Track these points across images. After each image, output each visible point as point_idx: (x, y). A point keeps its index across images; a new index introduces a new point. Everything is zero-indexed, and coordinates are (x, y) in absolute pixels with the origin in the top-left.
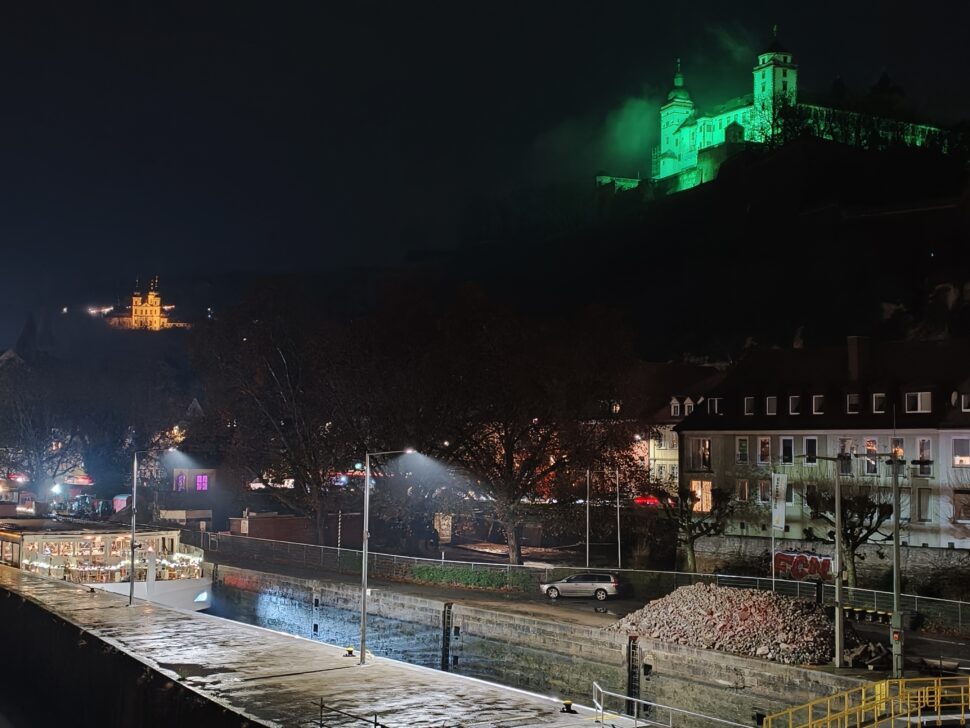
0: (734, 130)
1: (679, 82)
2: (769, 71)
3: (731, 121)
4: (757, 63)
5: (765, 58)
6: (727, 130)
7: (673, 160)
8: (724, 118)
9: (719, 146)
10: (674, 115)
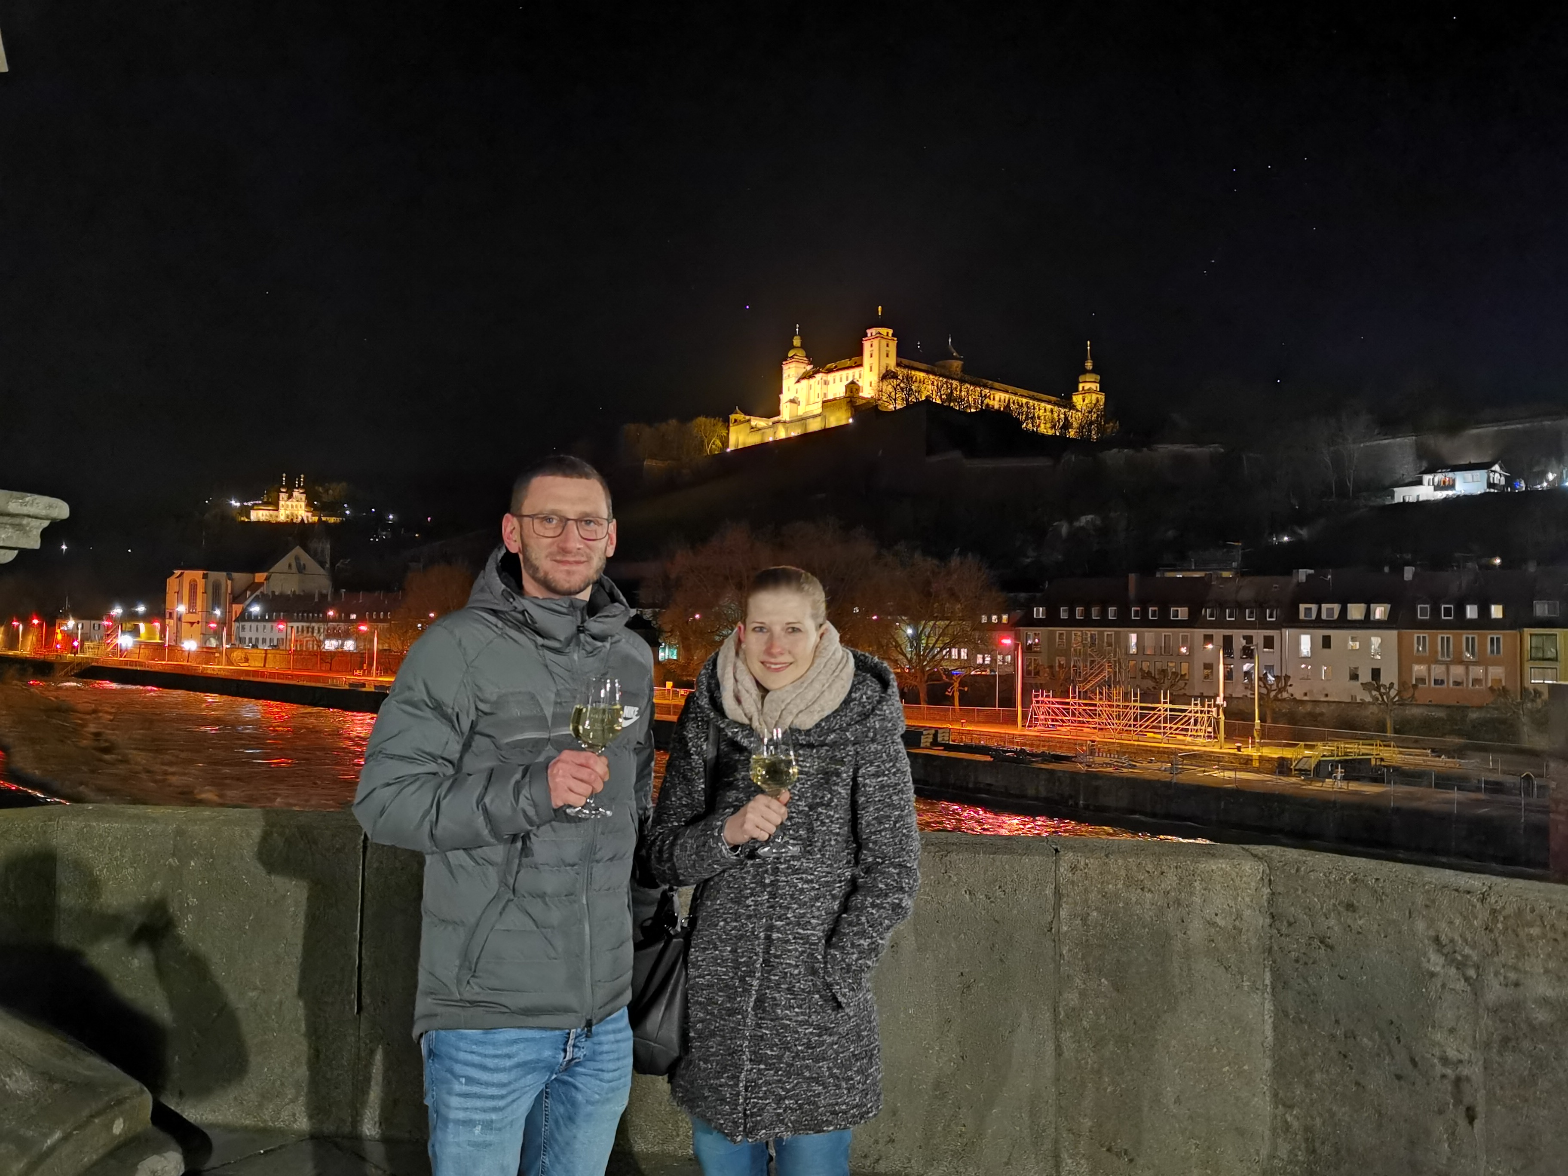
0: (853, 387)
1: (797, 341)
2: (876, 342)
3: (850, 380)
4: (866, 336)
5: (871, 332)
6: (846, 386)
7: (795, 405)
8: (837, 375)
9: (840, 399)
10: (792, 369)
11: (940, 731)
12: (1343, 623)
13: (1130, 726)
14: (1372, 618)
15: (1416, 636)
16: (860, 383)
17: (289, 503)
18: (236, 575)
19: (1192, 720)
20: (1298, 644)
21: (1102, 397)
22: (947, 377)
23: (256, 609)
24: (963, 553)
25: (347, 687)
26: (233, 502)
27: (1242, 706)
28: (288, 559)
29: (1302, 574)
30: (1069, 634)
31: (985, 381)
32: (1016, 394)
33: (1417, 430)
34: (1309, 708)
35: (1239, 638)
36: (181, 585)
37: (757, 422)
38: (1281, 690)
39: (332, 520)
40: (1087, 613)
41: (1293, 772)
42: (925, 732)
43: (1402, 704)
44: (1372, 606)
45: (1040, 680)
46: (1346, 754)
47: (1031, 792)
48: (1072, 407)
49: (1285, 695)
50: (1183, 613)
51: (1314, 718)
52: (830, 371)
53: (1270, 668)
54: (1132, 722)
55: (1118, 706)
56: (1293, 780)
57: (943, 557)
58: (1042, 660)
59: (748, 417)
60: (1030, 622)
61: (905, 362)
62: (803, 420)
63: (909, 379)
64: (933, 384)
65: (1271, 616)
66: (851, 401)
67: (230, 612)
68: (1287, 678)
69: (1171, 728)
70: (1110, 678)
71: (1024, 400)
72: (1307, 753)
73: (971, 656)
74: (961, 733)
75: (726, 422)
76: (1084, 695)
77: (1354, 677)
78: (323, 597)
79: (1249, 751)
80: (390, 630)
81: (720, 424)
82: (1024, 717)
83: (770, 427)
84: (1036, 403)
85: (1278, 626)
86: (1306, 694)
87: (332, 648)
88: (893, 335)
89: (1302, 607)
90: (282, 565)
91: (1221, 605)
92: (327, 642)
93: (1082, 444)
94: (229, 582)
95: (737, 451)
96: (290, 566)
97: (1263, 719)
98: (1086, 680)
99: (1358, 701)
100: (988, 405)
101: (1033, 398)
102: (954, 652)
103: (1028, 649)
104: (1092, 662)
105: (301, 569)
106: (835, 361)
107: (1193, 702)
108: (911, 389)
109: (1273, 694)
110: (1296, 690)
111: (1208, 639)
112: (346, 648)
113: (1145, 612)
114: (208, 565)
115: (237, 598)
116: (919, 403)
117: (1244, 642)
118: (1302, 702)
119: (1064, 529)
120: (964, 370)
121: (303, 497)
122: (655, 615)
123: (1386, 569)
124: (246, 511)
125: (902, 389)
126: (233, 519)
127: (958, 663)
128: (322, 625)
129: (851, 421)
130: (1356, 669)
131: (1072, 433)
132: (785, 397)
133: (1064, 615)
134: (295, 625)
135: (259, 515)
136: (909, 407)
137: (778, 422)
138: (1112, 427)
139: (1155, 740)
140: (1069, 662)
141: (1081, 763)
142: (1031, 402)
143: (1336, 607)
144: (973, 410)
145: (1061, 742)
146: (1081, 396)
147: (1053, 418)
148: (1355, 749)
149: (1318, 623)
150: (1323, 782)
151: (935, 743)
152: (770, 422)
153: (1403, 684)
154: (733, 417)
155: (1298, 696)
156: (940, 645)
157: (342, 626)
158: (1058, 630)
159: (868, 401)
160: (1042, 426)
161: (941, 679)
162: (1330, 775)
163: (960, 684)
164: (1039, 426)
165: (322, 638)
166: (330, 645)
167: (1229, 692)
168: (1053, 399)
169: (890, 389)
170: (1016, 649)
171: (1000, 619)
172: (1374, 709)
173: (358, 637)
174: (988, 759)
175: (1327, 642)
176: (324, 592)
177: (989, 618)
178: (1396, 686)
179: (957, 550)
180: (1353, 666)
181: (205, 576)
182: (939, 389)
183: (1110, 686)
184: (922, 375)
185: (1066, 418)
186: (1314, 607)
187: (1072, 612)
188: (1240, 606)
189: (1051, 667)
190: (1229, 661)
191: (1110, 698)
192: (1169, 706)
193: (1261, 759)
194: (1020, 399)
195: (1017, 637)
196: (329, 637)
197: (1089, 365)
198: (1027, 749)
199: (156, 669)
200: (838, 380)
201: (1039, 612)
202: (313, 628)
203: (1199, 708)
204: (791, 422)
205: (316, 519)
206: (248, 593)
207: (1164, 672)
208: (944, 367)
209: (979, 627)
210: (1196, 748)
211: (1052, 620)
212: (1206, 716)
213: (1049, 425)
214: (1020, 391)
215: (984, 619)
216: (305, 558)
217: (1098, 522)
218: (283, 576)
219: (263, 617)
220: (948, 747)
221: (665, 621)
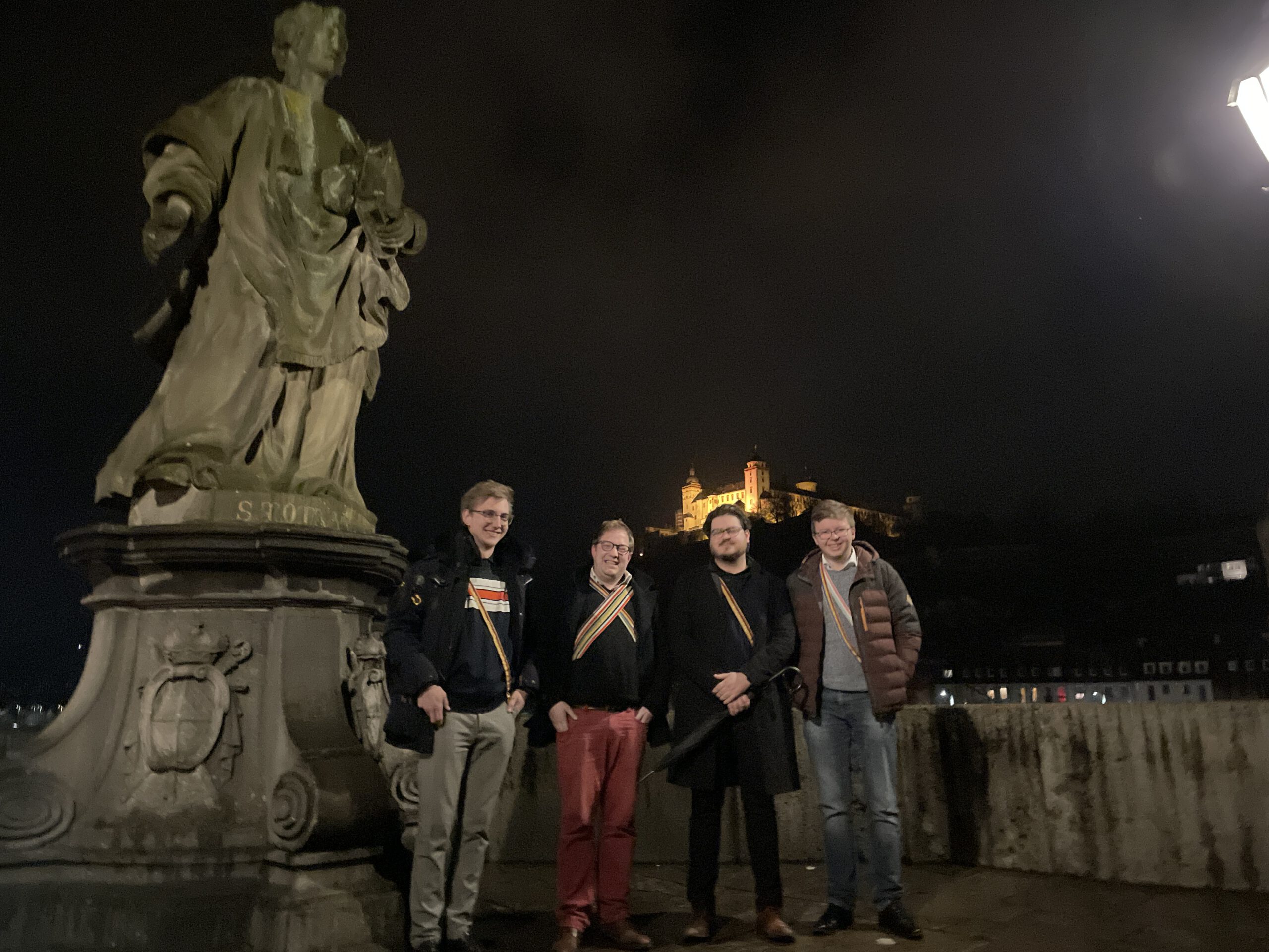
1: (692, 473)
2: (754, 471)
3: (736, 498)
5: (750, 464)
8: (726, 494)
10: (690, 492)
12: (1178, 675)
14: (1196, 672)
44: (1196, 663)
61: (778, 485)
65: (1123, 672)
88: (767, 467)
89: (1145, 665)
106: (723, 486)
132: (685, 513)
143: (1169, 665)
149: (1158, 676)
169: (767, 505)
175: (1166, 690)
186: (1153, 665)
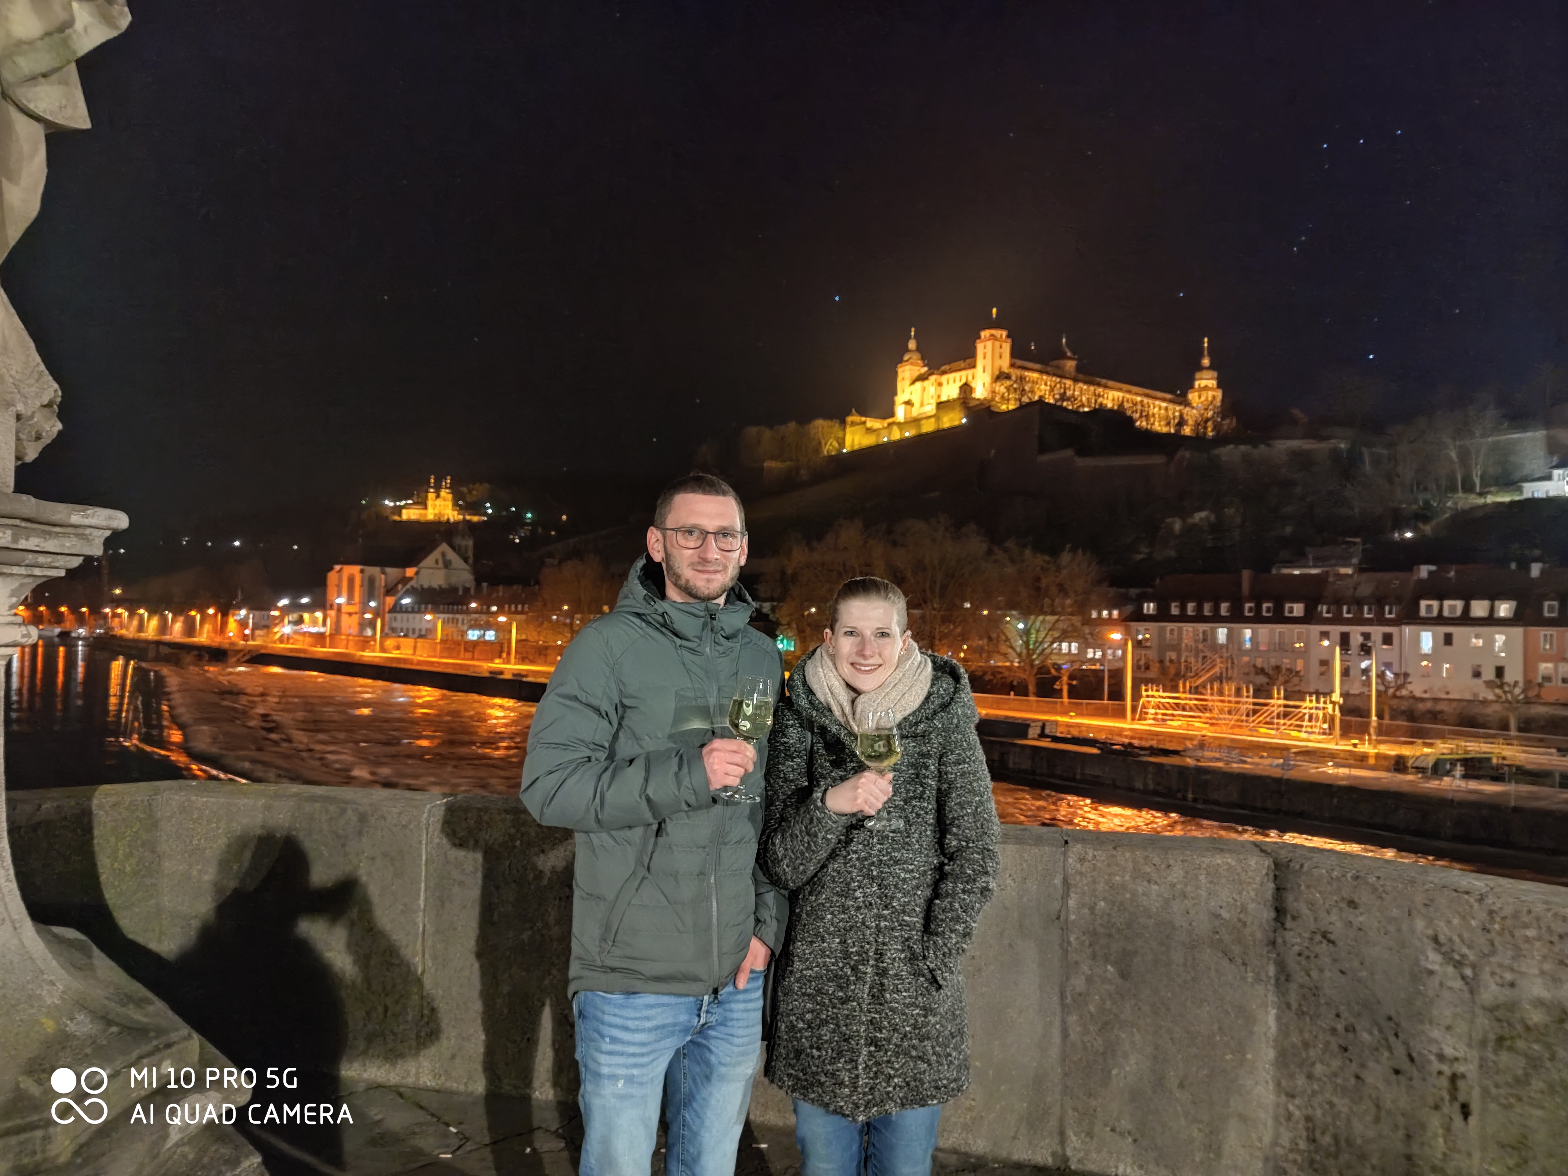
0: (966, 389)
1: (912, 345)
2: (990, 344)
3: (964, 381)
4: (979, 337)
5: (985, 334)
6: (961, 388)
7: (908, 407)
8: (951, 376)
9: (954, 400)
10: (906, 372)
11: (1047, 724)
12: (1466, 619)
13: (1242, 721)
14: (1496, 615)
15: (1542, 633)
16: (973, 385)
17: (438, 502)
18: (389, 570)
19: (1307, 717)
20: (1417, 641)
21: (1219, 394)
22: (1062, 377)
23: (406, 601)
24: (1074, 550)
25: (487, 675)
26: (387, 502)
27: (1358, 703)
28: (436, 554)
29: (1424, 571)
30: (1180, 629)
31: (1098, 380)
32: (1129, 392)
33: (1548, 424)
34: (1429, 705)
35: (1356, 634)
36: (340, 580)
37: (872, 423)
38: (1399, 688)
39: (475, 519)
40: (1199, 608)
41: (1410, 770)
42: (1032, 724)
43: (1527, 702)
44: (1497, 603)
45: (1150, 674)
46: (1466, 752)
47: (1139, 785)
48: (1187, 404)
49: (1404, 692)
50: (1298, 609)
51: (1435, 716)
52: (944, 373)
53: (1388, 665)
54: (1244, 718)
55: (1229, 702)
56: (1410, 777)
57: (1054, 552)
58: (1152, 654)
59: (863, 419)
60: (1140, 617)
61: (1019, 362)
62: (916, 421)
63: (1022, 379)
64: (1046, 384)
65: (1390, 613)
66: (964, 403)
67: (384, 604)
68: (1406, 675)
69: (1284, 724)
70: (1221, 674)
71: (1139, 399)
72: (1427, 750)
73: (1082, 651)
74: (1068, 725)
75: (843, 423)
76: (1196, 690)
77: (1477, 674)
78: (467, 590)
79: (1366, 749)
80: (527, 622)
81: (837, 425)
82: (1134, 709)
83: (884, 428)
84: (1150, 401)
85: (1398, 622)
86: (1425, 692)
87: (475, 638)
88: (1008, 336)
89: (1423, 604)
90: (429, 561)
91: (1337, 602)
92: (470, 632)
93: (1198, 441)
94: (383, 577)
95: (852, 453)
96: (437, 562)
97: (1380, 716)
98: (1197, 675)
99: (1481, 698)
100: (1101, 404)
101: (1147, 396)
102: (1065, 645)
103: (1138, 644)
104: (1204, 657)
105: (447, 565)
106: (949, 363)
107: (1308, 699)
108: (1023, 390)
109: (1391, 691)
110: (1416, 687)
111: (1325, 635)
112: (487, 638)
113: (1258, 608)
114: (365, 561)
115: (390, 591)
116: (1032, 404)
117: (1360, 639)
118: (1422, 700)
119: (1177, 526)
120: (1079, 369)
121: (450, 496)
122: (773, 609)
123: (1513, 566)
124: (398, 510)
125: (1015, 389)
126: (387, 518)
127: (1067, 658)
128: (465, 617)
129: (964, 421)
130: (1479, 666)
131: (1187, 431)
132: (900, 398)
133: (1175, 611)
134: (442, 616)
135: (410, 514)
136: (1022, 407)
137: (893, 423)
138: (1229, 424)
139: (1266, 735)
140: (1179, 656)
141: (1190, 757)
142: (1146, 400)
143: (1459, 604)
144: (1086, 409)
145: (1172, 736)
146: (1196, 394)
147: (1167, 417)
148: (1475, 747)
149: (1440, 620)
150: (1441, 780)
151: (1042, 735)
152: (886, 423)
153: (1528, 683)
154: (849, 419)
155: (1418, 693)
156: (1049, 639)
157: (484, 617)
158: (1170, 626)
159: (982, 402)
160: (1157, 424)
161: (1049, 672)
162: (1448, 773)
163: (1071, 677)
164: (1153, 424)
165: (465, 628)
166: (473, 635)
167: (1346, 688)
168: (1168, 396)
169: (1003, 389)
170: (1126, 644)
171: (1110, 614)
172: (1497, 707)
173: (498, 627)
174: (1095, 751)
175: (1448, 640)
176: (467, 585)
177: (1100, 613)
178: (1521, 684)
179: (1068, 547)
180: (1476, 663)
181: (362, 571)
182: (1052, 389)
183: (1221, 682)
184: (1035, 375)
185: (1181, 416)
186: (1435, 604)
187: (1183, 608)
188: (1359, 603)
189: (1161, 662)
190: (1346, 657)
191: (1221, 693)
192: (1282, 702)
193: (1378, 756)
194: (1134, 397)
195: (1127, 633)
196: (472, 627)
197: (1206, 362)
198: (1136, 743)
199: (318, 656)
200: (951, 381)
201: (1150, 608)
202: (457, 620)
203: (1314, 704)
204: (906, 423)
205: (461, 517)
206: (400, 586)
207: (1278, 668)
208: (1058, 367)
209: (1088, 622)
210: (1311, 744)
211: (1162, 616)
212: (1321, 713)
213: (1163, 423)
214: (1135, 389)
215: (1094, 615)
216: (451, 555)
217: (1213, 518)
218: (431, 571)
219: (413, 608)
220: (1055, 739)
221: (783, 614)
